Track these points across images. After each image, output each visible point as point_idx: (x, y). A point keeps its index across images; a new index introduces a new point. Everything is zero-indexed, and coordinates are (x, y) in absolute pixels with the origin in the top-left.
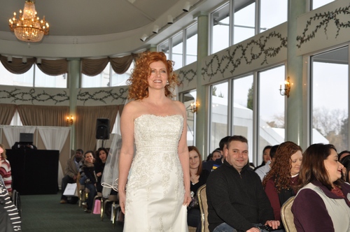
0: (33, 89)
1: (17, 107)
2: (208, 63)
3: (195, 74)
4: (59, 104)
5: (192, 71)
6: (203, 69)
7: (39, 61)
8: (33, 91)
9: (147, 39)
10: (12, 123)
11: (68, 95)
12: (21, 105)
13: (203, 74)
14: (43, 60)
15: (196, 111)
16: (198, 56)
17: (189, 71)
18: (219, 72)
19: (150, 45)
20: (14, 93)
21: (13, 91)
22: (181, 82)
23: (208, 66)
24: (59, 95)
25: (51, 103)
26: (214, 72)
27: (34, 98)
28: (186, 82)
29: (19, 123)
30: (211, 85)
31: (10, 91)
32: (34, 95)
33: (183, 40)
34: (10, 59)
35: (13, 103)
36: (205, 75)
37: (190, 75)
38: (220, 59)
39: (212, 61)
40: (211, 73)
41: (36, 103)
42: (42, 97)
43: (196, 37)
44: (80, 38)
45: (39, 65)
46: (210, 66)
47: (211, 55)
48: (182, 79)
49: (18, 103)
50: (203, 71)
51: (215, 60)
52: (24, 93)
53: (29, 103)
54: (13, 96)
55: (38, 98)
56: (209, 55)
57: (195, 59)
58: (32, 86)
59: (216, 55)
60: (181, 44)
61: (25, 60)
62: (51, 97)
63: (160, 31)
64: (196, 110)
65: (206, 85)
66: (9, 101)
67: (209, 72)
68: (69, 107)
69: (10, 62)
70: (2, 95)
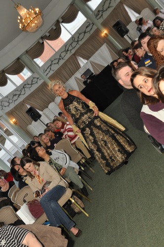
0: (73, 38)
1: (74, 54)
4: (92, 32)
7: (61, 20)
8: (74, 39)
10: (82, 65)
11: (91, 22)
12: (76, 51)
14: (62, 18)
20: (67, 49)
21: (66, 47)
24: (87, 27)
25: (87, 36)
27: (78, 41)
29: (85, 61)
31: (64, 50)
32: (76, 40)
35: (71, 54)
41: (81, 43)
42: (81, 37)
45: (62, 22)
49: (73, 52)
52: (71, 44)
53: (78, 46)
54: (68, 50)
55: (79, 40)
58: (71, 36)
61: (54, 28)
62: (85, 32)
66: (69, 55)
68: (98, 28)
69: (49, 36)
70: (63, 55)
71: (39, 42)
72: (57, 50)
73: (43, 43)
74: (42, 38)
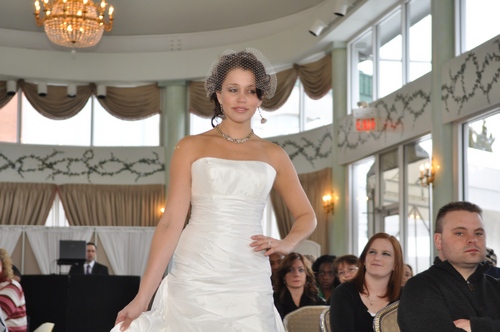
0: (90, 151)
1: (56, 189)
2: (454, 74)
3: (428, 99)
4: (144, 181)
5: (421, 93)
6: (444, 87)
7: (102, 91)
8: (89, 155)
9: (325, 32)
10: (49, 222)
11: (162, 160)
12: (67, 185)
13: (444, 98)
14: (110, 90)
15: (432, 181)
17: (415, 95)
18: (479, 92)
19: (331, 44)
20: (51, 160)
21: (49, 157)
22: (399, 121)
23: (455, 79)
24: (143, 161)
25: (126, 179)
26: (469, 91)
27: (93, 169)
28: (408, 118)
29: (63, 222)
30: (462, 121)
31: (43, 157)
32: (92, 163)
33: (402, 30)
34: (42, 89)
35: (50, 181)
36: (450, 100)
37: (417, 104)
38: (481, 61)
39: (463, 67)
40: (461, 95)
41: (96, 179)
42: (109, 167)
44: (185, 38)
45: (100, 98)
46: (459, 79)
47: (462, 55)
48: (399, 113)
49: (60, 180)
50: (445, 92)
51: (470, 67)
52: (71, 160)
53: (82, 180)
54: (50, 166)
55: (99, 169)
56: (458, 54)
57: (427, 68)
58: (87, 144)
59: (471, 55)
60: (399, 38)
61: (72, 91)
62: (127, 167)
63: (351, 10)
64: (430, 179)
65: (453, 123)
66: (42, 177)
67: (459, 93)
68: (165, 186)
69: (43, 95)
70: (28, 164)
71: (4, 83)
72: (25, 140)
73: (13, 94)
74: (22, 84)
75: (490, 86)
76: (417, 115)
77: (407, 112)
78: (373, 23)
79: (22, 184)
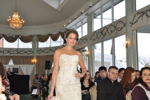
0: (18, 49)
1: (11, 57)
2: (92, 35)
3: (87, 40)
4: (29, 55)
5: (85, 39)
6: (90, 38)
7: (20, 37)
8: (18, 50)
9: (66, 26)
10: (9, 64)
11: (33, 51)
12: (13, 56)
13: (90, 40)
14: (22, 37)
15: (88, 56)
16: (88, 32)
17: (84, 39)
18: (97, 39)
19: (67, 28)
20: (10, 51)
21: (9, 50)
22: (81, 44)
23: (92, 36)
24: (29, 51)
25: (25, 55)
26: (95, 39)
27: (18, 53)
29: (12, 64)
30: (94, 44)
31: (8, 50)
32: (18, 52)
33: (81, 26)
35: (10, 55)
36: (91, 40)
37: (85, 41)
38: (97, 33)
39: (94, 34)
40: (94, 39)
41: (19, 55)
42: (22, 52)
43: (87, 24)
44: (37, 27)
45: (20, 38)
46: (93, 36)
47: (93, 32)
48: (81, 42)
49: (12, 55)
50: (90, 39)
51: (95, 33)
52: (14, 51)
53: (16, 55)
54: (10, 52)
55: (20, 53)
56: (92, 31)
57: (86, 34)
58: (17, 48)
59: (95, 32)
60: (81, 27)
61: (14, 37)
62: (26, 52)
63: (71, 22)
64: (88, 55)
65: (92, 45)
66: (8, 54)
67: (93, 39)
68: (33, 56)
69: (8, 38)
70: (5, 52)
72: (4, 47)
75: (99, 38)
76: (85, 43)
77: (83, 42)
78: (75, 25)
79: (4, 56)
